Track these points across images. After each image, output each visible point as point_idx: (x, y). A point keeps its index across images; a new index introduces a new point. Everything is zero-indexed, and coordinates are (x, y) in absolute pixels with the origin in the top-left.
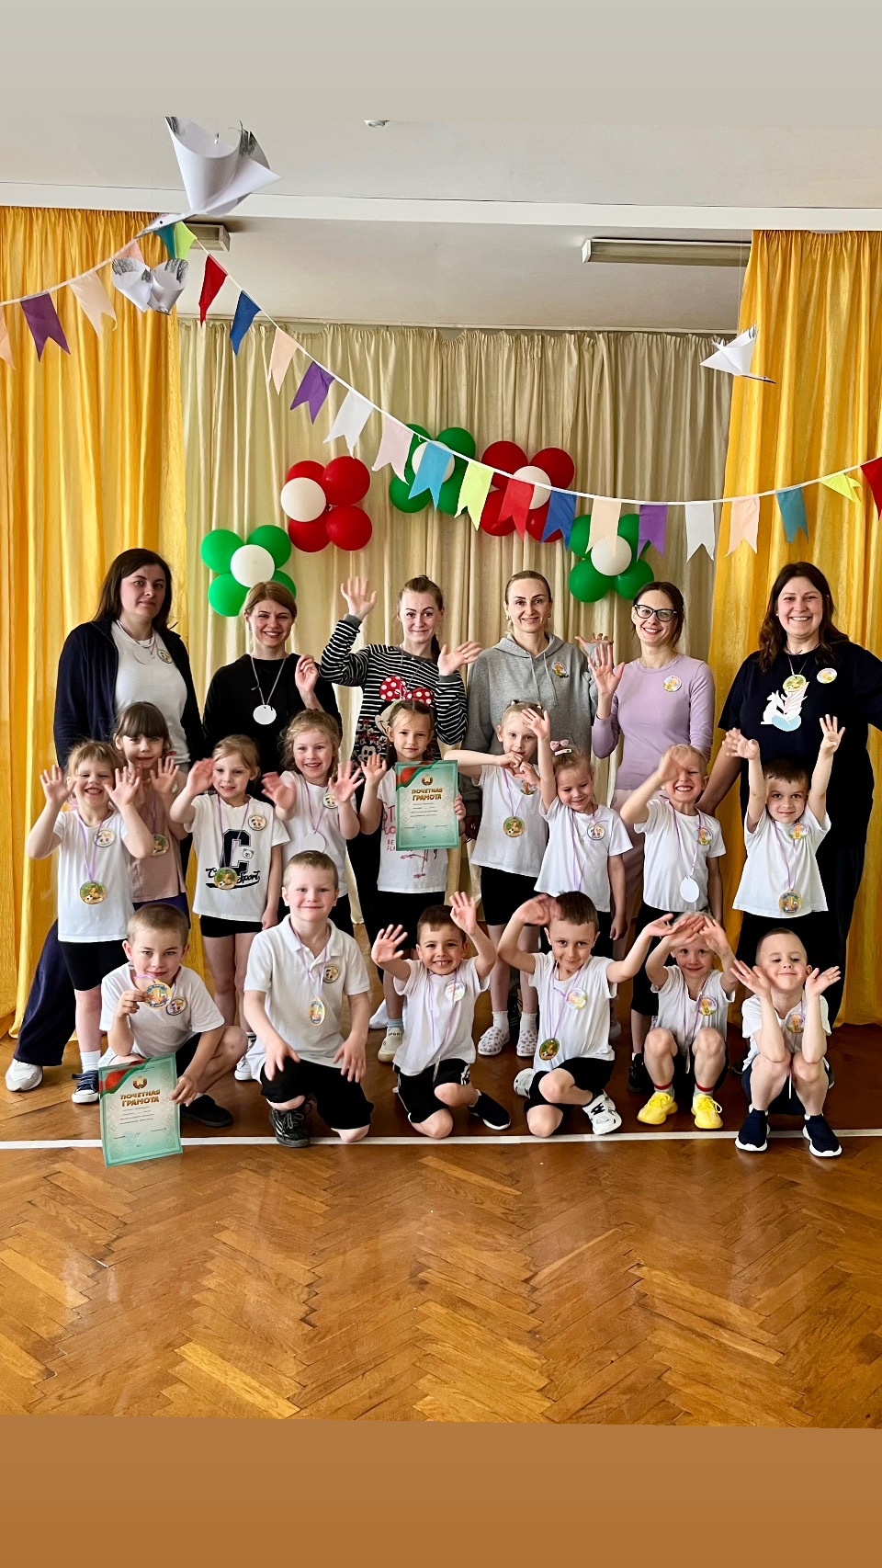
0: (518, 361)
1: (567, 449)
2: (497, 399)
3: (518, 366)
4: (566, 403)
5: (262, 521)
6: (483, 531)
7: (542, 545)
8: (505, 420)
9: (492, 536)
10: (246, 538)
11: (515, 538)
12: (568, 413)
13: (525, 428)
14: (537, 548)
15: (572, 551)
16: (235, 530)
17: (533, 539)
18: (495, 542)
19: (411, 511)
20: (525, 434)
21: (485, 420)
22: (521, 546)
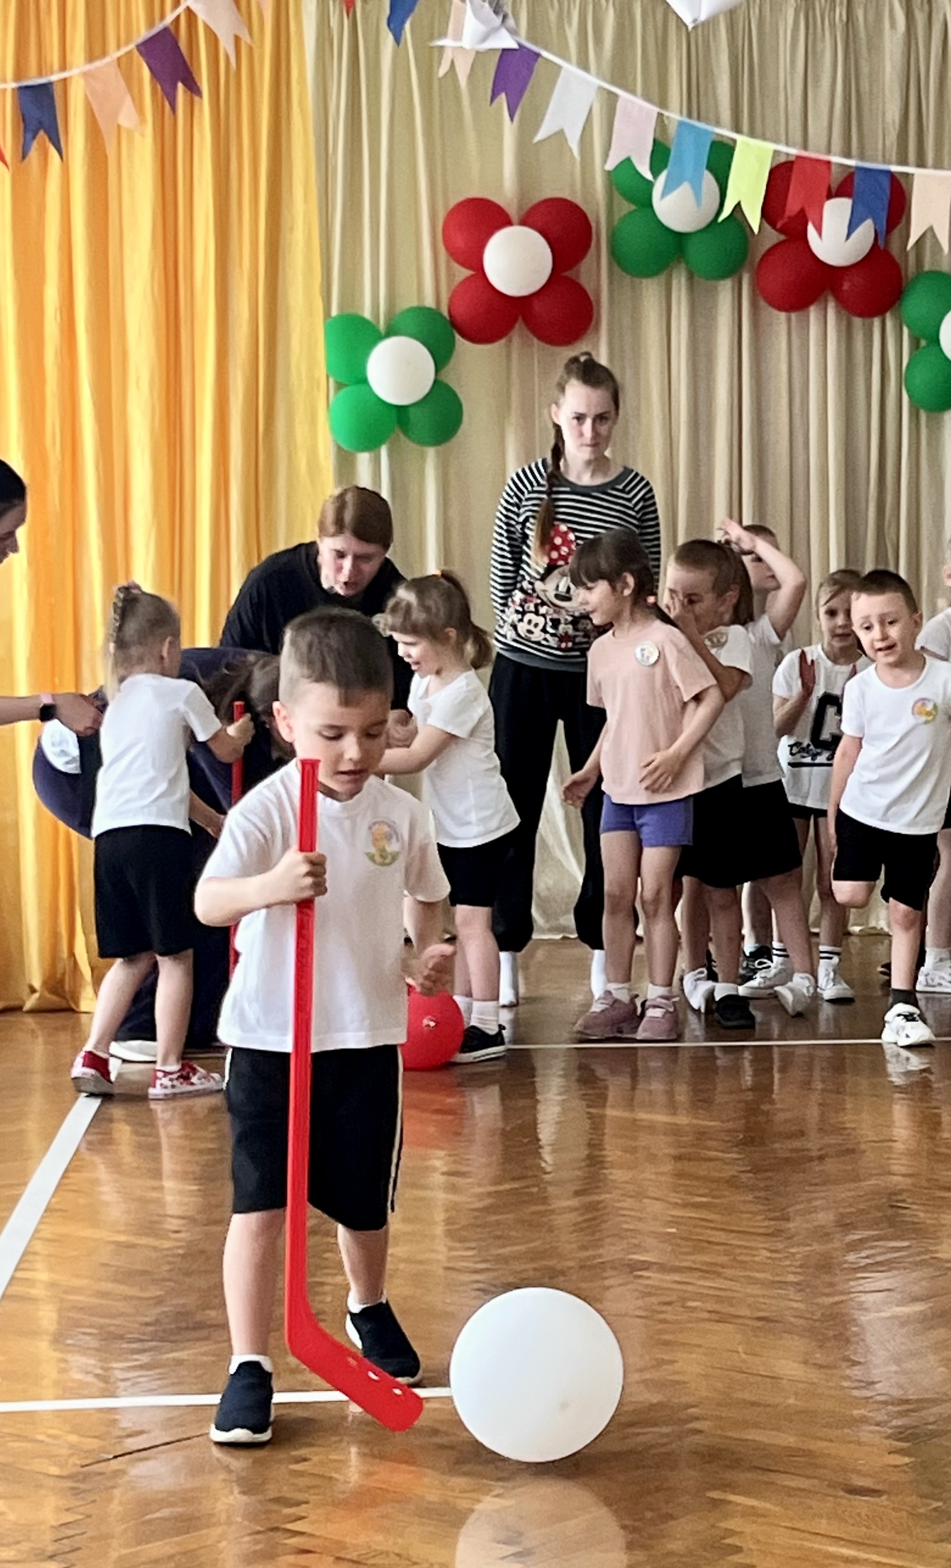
0: (811, 31)
2: (778, 92)
3: (811, 37)
5: (409, 301)
6: (762, 303)
7: (857, 321)
8: (791, 126)
9: (775, 312)
10: (382, 326)
11: (813, 312)
12: (892, 112)
13: (825, 133)
14: (849, 326)
15: (906, 331)
16: (367, 314)
17: (843, 312)
18: (779, 321)
19: (642, 276)
20: (825, 143)
21: (759, 122)
22: (823, 327)
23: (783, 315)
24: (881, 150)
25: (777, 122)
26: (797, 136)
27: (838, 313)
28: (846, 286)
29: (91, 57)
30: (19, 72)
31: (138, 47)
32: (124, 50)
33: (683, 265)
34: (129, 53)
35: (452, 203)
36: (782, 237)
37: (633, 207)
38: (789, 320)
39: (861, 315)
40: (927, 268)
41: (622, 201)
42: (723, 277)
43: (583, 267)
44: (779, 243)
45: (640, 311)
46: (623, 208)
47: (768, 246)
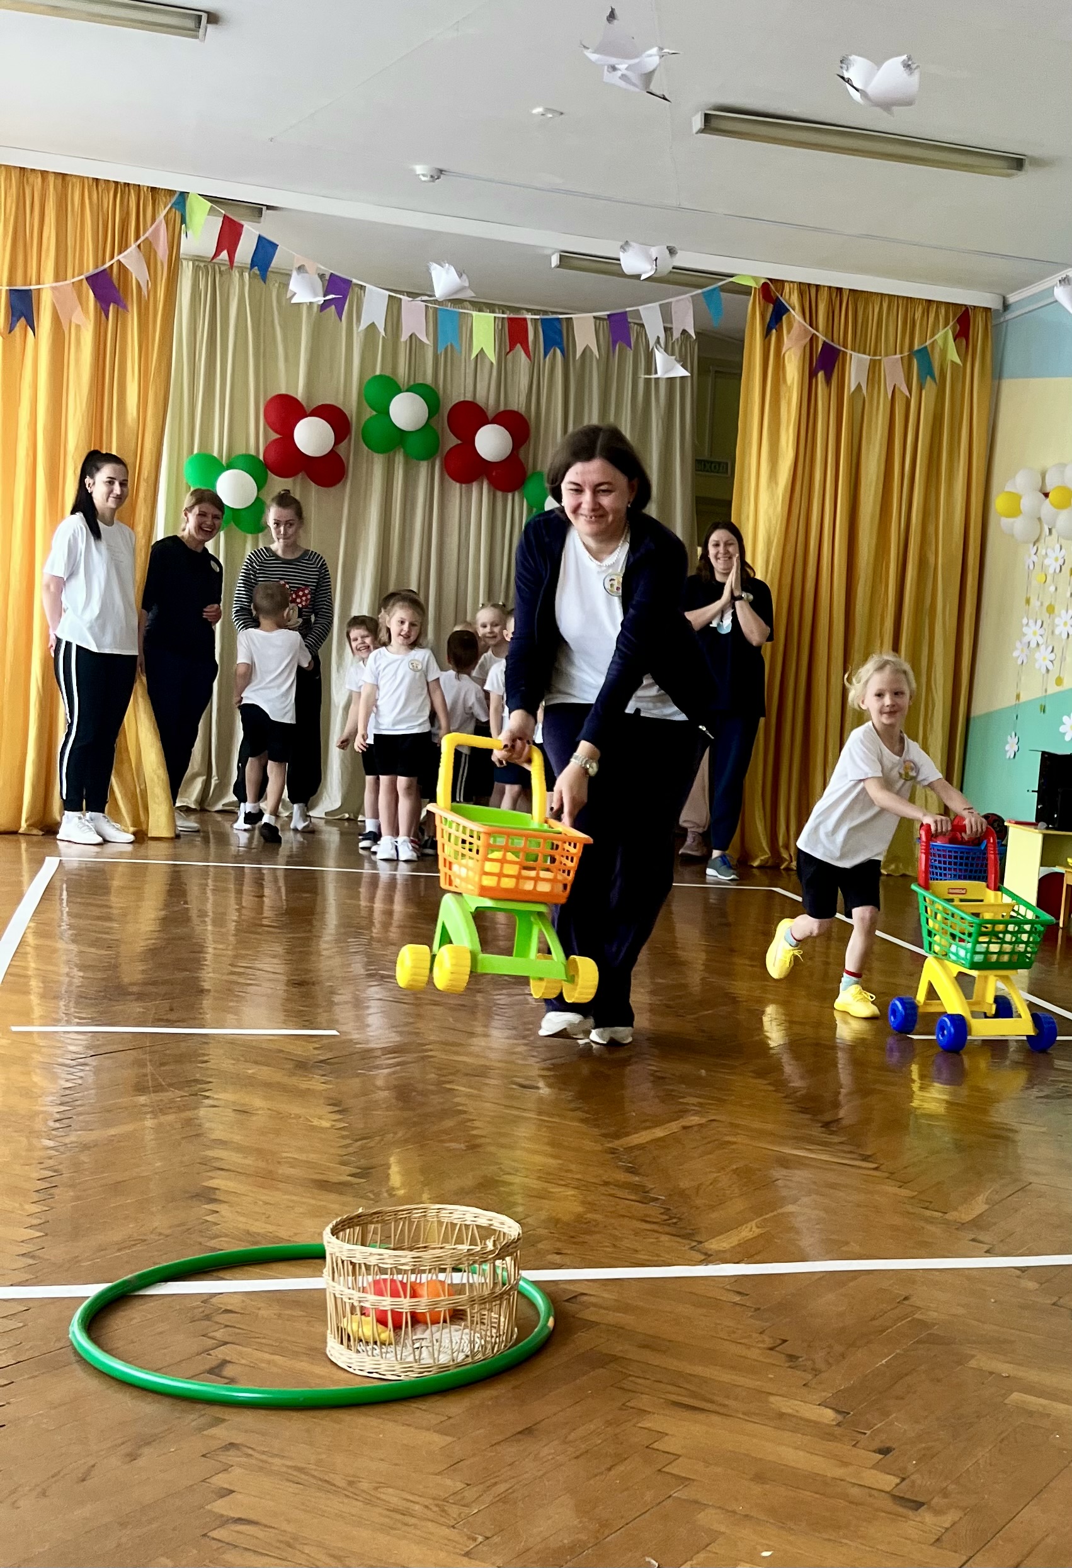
1: (522, 411)
2: (460, 362)
4: (522, 372)
5: (240, 450)
6: (447, 476)
7: (499, 494)
8: (467, 382)
9: (454, 483)
10: (224, 462)
11: (475, 487)
12: (524, 382)
13: (486, 389)
14: (494, 496)
15: (524, 503)
16: (215, 454)
17: (492, 488)
18: (456, 488)
19: (378, 452)
20: (485, 395)
21: (449, 379)
22: (480, 494)
23: (458, 485)
24: (517, 402)
26: (470, 388)
27: (489, 487)
28: (494, 473)
29: (57, 278)
30: (11, 282)
31: (87, 279)
32: (77, 279)
33: (402, 450)
34: (82, 280)
35: (269, 398)
36: (460, 442)
37: (375, 413)
38: (461, 488)
39: (500, 490)
40: (538, 468)
41: (369, 409)
42: (423, 459)
43: (344, 444)
44: (458, 445)
45: (372, 473)
46: (369, 413)
47: (452, 446)
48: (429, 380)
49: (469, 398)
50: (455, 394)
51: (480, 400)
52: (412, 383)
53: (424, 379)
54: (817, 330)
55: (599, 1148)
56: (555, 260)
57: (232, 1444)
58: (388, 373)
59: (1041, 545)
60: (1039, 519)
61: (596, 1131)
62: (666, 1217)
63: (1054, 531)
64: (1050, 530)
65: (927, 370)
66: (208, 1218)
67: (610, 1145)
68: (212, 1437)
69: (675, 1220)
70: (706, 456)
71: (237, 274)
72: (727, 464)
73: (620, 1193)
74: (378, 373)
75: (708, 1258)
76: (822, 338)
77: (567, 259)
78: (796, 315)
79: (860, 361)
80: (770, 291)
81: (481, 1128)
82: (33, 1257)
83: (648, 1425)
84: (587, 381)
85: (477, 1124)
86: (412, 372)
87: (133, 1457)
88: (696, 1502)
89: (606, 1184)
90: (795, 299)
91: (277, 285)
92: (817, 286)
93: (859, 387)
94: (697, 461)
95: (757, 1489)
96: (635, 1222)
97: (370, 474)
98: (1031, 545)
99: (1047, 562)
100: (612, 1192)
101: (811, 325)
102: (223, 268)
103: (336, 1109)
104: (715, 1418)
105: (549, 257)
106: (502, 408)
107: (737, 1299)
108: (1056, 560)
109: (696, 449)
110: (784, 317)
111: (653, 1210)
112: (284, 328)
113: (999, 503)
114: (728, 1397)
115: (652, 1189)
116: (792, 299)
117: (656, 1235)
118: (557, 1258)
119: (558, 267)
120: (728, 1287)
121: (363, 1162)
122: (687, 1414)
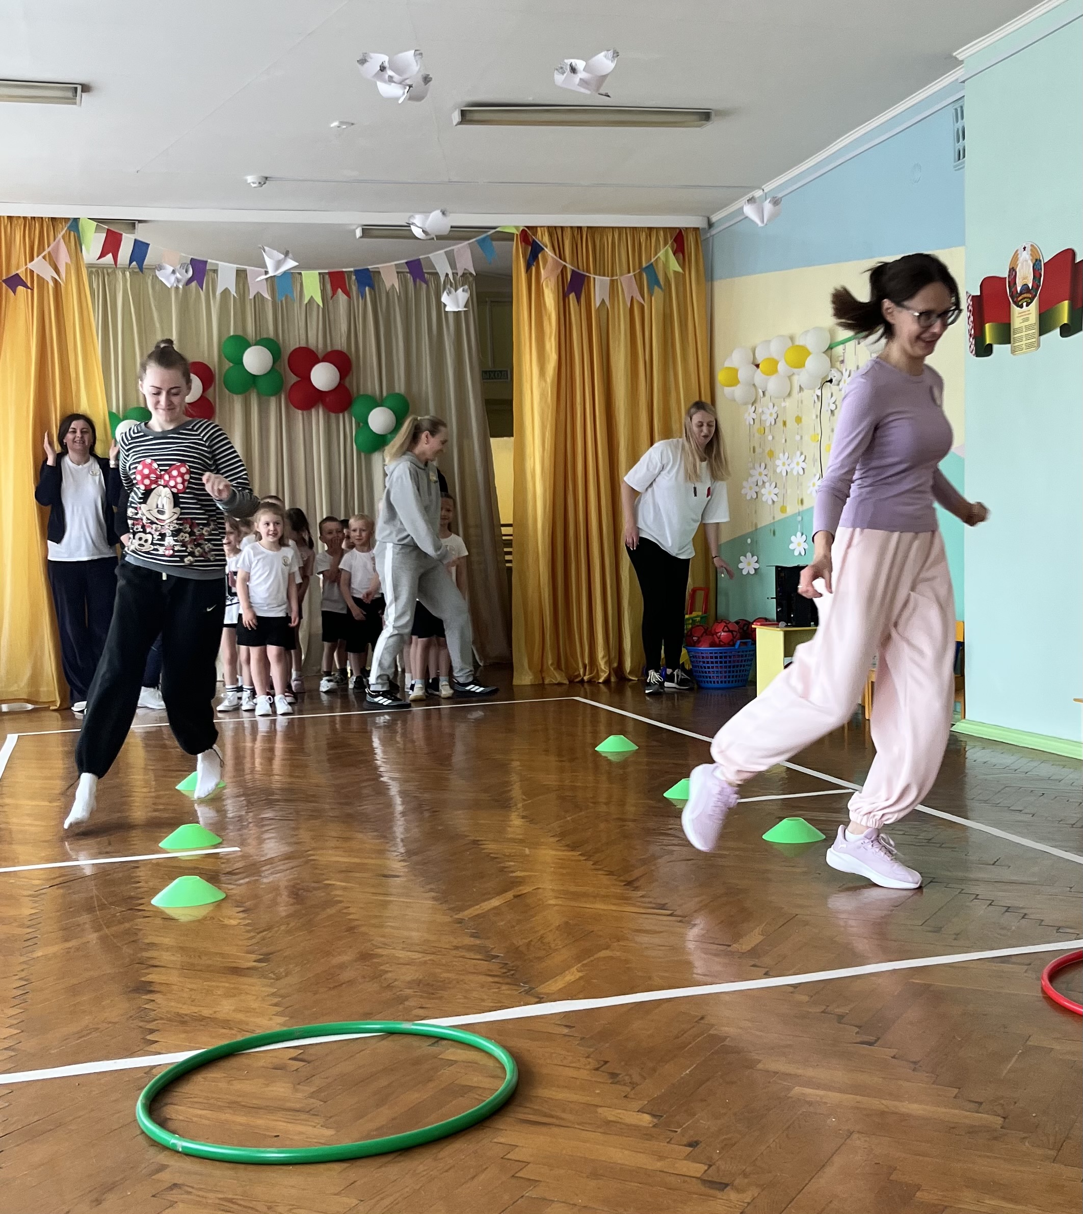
1: (345, 350)
4: (342, 321)
5: (133, 405)
6: (291, 406)
7: (333, 415)
8: (301, 332)
9: (297, 411)
10: (121, 416)
11: (313, 411)
12: (344, 327)
13: (315, 337)
14: (329, 418)
15: (353, 419)
16: (115, 411)
17: (327, 412)
18: (299, 413)
19: (237, 394)
20: (315, 341)
21: (286, 331)
22: (318, 416)
23: (300, 412)
24: (340, 344)
25: (294, 331)
26: (303, 337)
27: (323, 411)
28: (327, 400)
33: (255, 390)
36: (299, 379)
37: (231, 365)
38: (303, 415)
39: (334, 412)
40: (362, 393)
41: (227, 361)
42: (272, 395)
43: (211, 390)
44: (298, 382)
45: (233, 411)
46: (228, 365)
47: (293, 383)
48: (271, 334)
49: (303, 344)
50: (292, 342)
51: (312, 344)
52: (258, 338)
53: (268, 333)
54: (565, 261)
55: (448, 919)
56: (359, 233)
57: (175, 1185)
58: (240, 333)
59: (757, 405)
60: (754, 385)
61: (445, 907)
62: (505, 971)
63: (767, 393)
64: (764, 393)
65: (654, 281)
66: (146, 1006)
67: (457, 917)
68: (159, 1181)
69: (512, 972)
70: (490, 366)
71: (120, 273)
72: (507, 371)
73: (468, 955)
74: (232, 334)
75: (540, 1000)
76: (569, 266)
77: (368, 231)
78: (548, 251)
79: (601, 281)
80: (527, 236)
81: (355, 912)
82: (13, 1050)
83: (502, 1140)
84: (392, 321)
85: (351, 910)
86: (258, 328)
87: (98, 1202)
88: (544, 1199)
89: (456, 948)
90: (546, 239)
91: (151, 277)
92: (562, 228)
93: (603, 300)
94: (483, 372)
95: (593, 1183)
96: (480, 977)
97: (232, 410)
98: (750, 406)
99: (763, 418)
100: (462, 954)
101: (560, 258)
102: (110, 271)
103: (242, 909)
104: (555, 1130)
105: (354, 232)
106: (329, 349)
107: (566, 1031)
108: (771, 414)
109: (481, 363)
110: (540, 256)
111: (494, 966)
112: (159, 310)
113: (720, 377)
114: (564, 1111)
115: (492, 949)
116: (544, 239)
117: (499, 985)
118: (421, 1012)
119: (361, 237)
120: (559, 1022)
121: (265, 950)
122: (533, 1128)
